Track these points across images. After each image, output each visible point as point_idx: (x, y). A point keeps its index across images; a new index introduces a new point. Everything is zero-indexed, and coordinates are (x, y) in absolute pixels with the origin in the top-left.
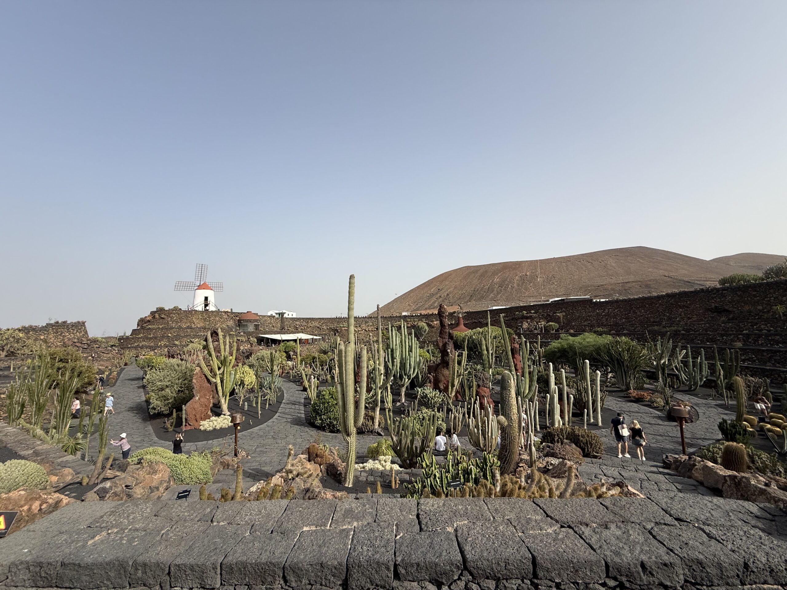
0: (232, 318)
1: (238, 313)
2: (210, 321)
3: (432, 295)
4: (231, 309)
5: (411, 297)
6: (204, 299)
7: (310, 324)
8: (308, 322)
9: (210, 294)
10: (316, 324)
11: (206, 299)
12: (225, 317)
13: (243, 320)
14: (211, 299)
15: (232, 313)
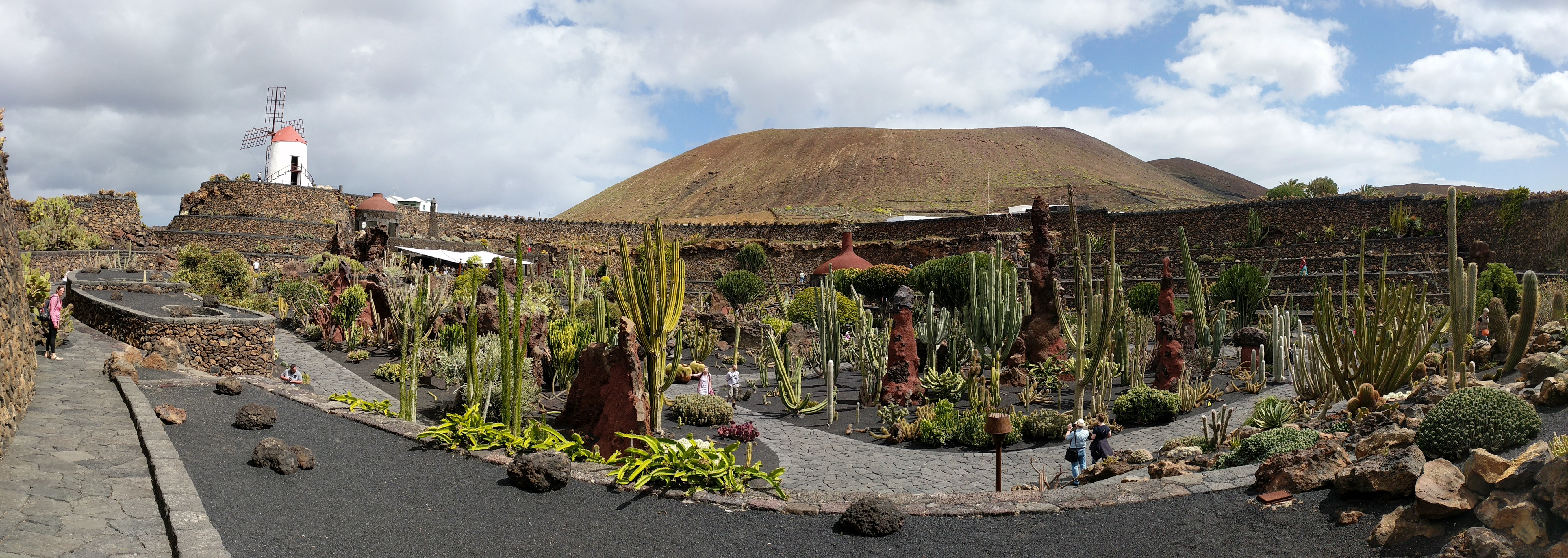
0: (346, 207)
1: (353, 196)
3: (696, 184)
4: (340, 186)
5: (647, 187)
6: (290, 161)
8: (486, 228)
9: (300, 150)
10: (506, 232)
11: (295, 160)
12: (336, 201)
13: (368, 212)
14: (302, 162)
15: (343, 194)
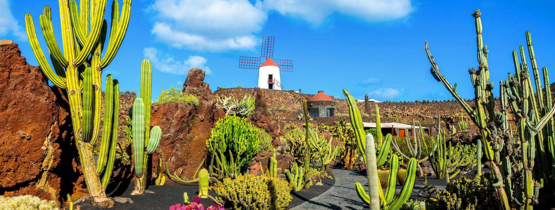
0: (300, 100)
1: (309, 95)
2: (272, 102)
4: (300, 90)
6: (268, 77)
7: (407, 112)
8: (403, 109)
9: (274, 71)
11: (271, 77)
12: (291, 97)
13: (313, 102)
14: (277, 77)
15: (301, 95)
